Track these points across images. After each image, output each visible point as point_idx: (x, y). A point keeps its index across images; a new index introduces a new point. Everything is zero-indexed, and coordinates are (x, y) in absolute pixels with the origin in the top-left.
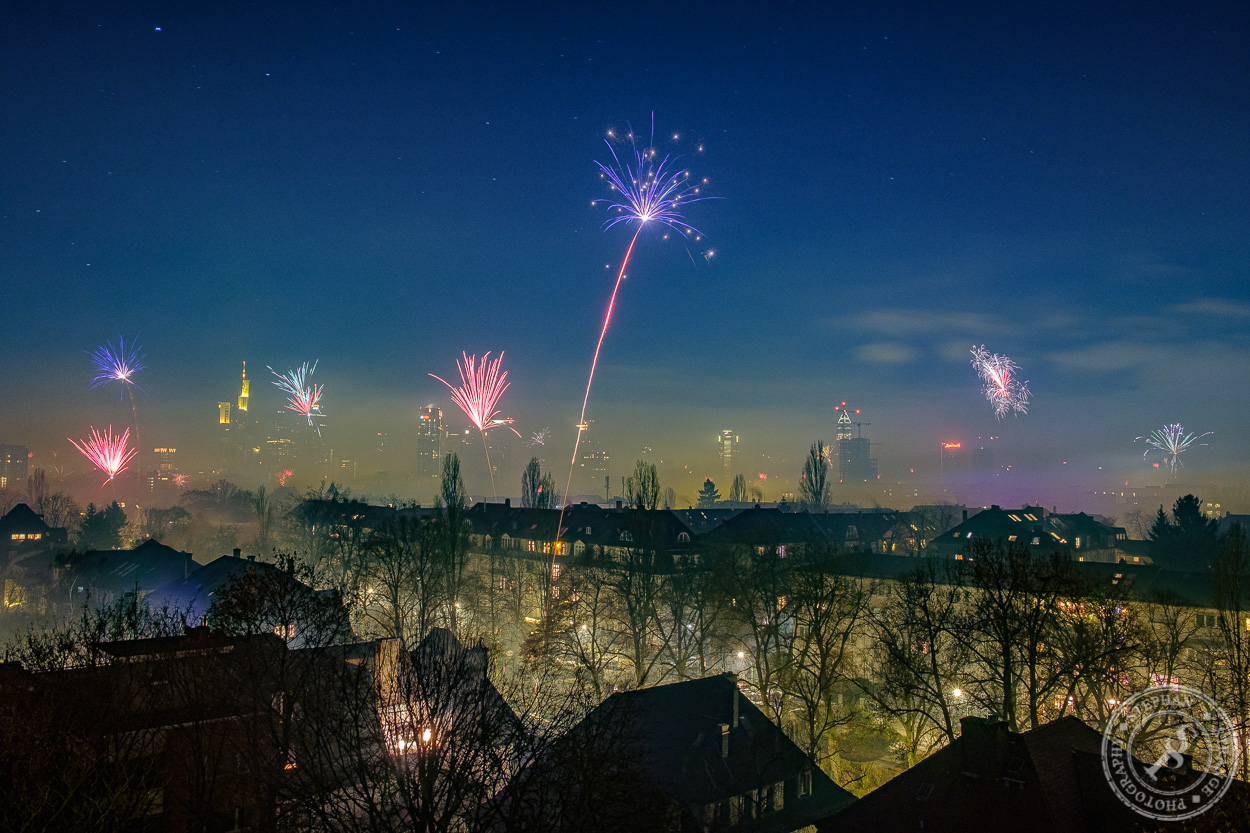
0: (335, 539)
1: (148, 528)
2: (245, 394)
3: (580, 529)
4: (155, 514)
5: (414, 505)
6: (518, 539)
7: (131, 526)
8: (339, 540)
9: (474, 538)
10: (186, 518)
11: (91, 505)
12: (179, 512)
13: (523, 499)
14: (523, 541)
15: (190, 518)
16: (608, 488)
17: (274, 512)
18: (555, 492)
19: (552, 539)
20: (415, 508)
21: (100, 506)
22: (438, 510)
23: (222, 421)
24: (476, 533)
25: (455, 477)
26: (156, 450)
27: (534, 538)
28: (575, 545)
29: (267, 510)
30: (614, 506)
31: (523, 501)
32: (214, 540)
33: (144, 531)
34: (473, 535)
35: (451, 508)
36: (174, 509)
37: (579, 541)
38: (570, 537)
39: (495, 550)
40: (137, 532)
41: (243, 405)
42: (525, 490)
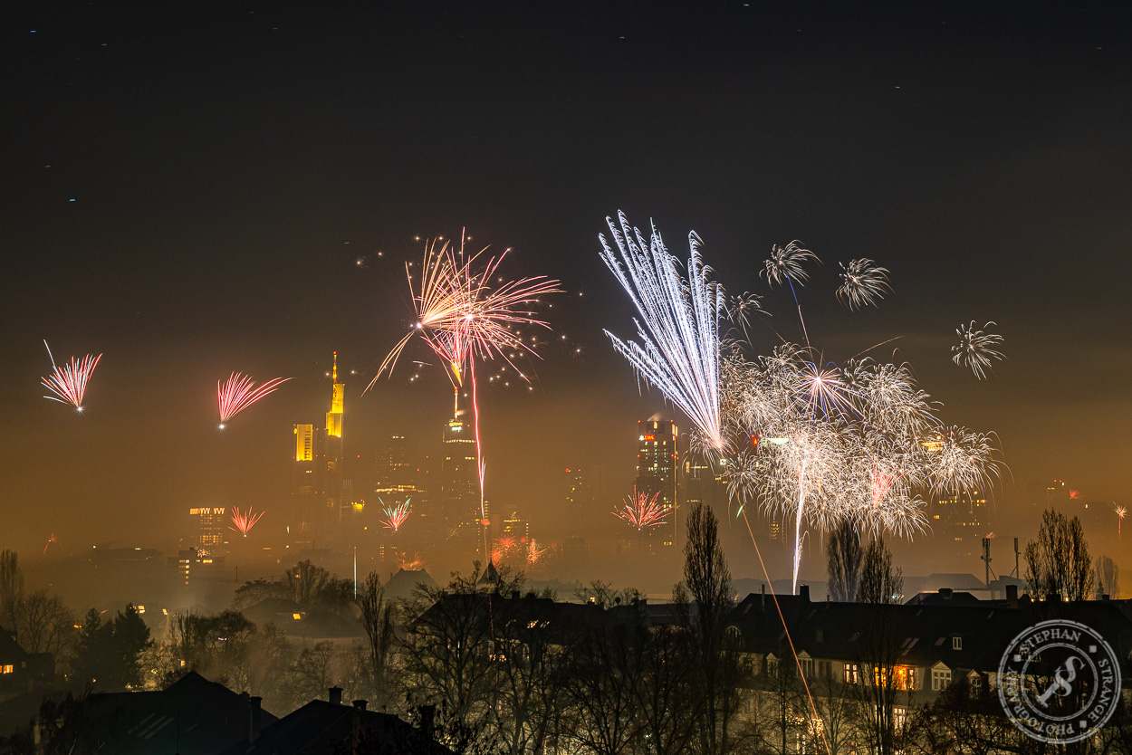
0: (501, 666)
1: (185, 651)
2: (337, 408)
3: (940, 642)
4: (198, 627)
5: (635, 600)
6: (825, 661)
7: (156, 647)
8: (505, 666)
9: (746, 661)
10: (246, 632)
11: (93, 613)
12: (233, 622)
13: (831, 583)
14: (836, 665)
15: (252, 632)
16: (988, 560)
17: (392, 618)
18: (893, 574)
19: (891, 661)
20: (639, 605)
21: (107, 613)
22: (680, 607)
23: (300, 457)
24: (749, 651)
25: (709, 550)
26: (193, 511)
27: (857, 659)
28: (933, 670)
29: (381, 617)
30: (1000, 595)
31: (831, 588)
32: (292, 669)
33: (177, 655)
34: (744, 655)
35: (704, 606)
36: (227, 615)
37: (941, 664)
38: (923, 657)
39: (786, 683)
40: (167, 658)
41: (335, 425)
42: (834, 569)
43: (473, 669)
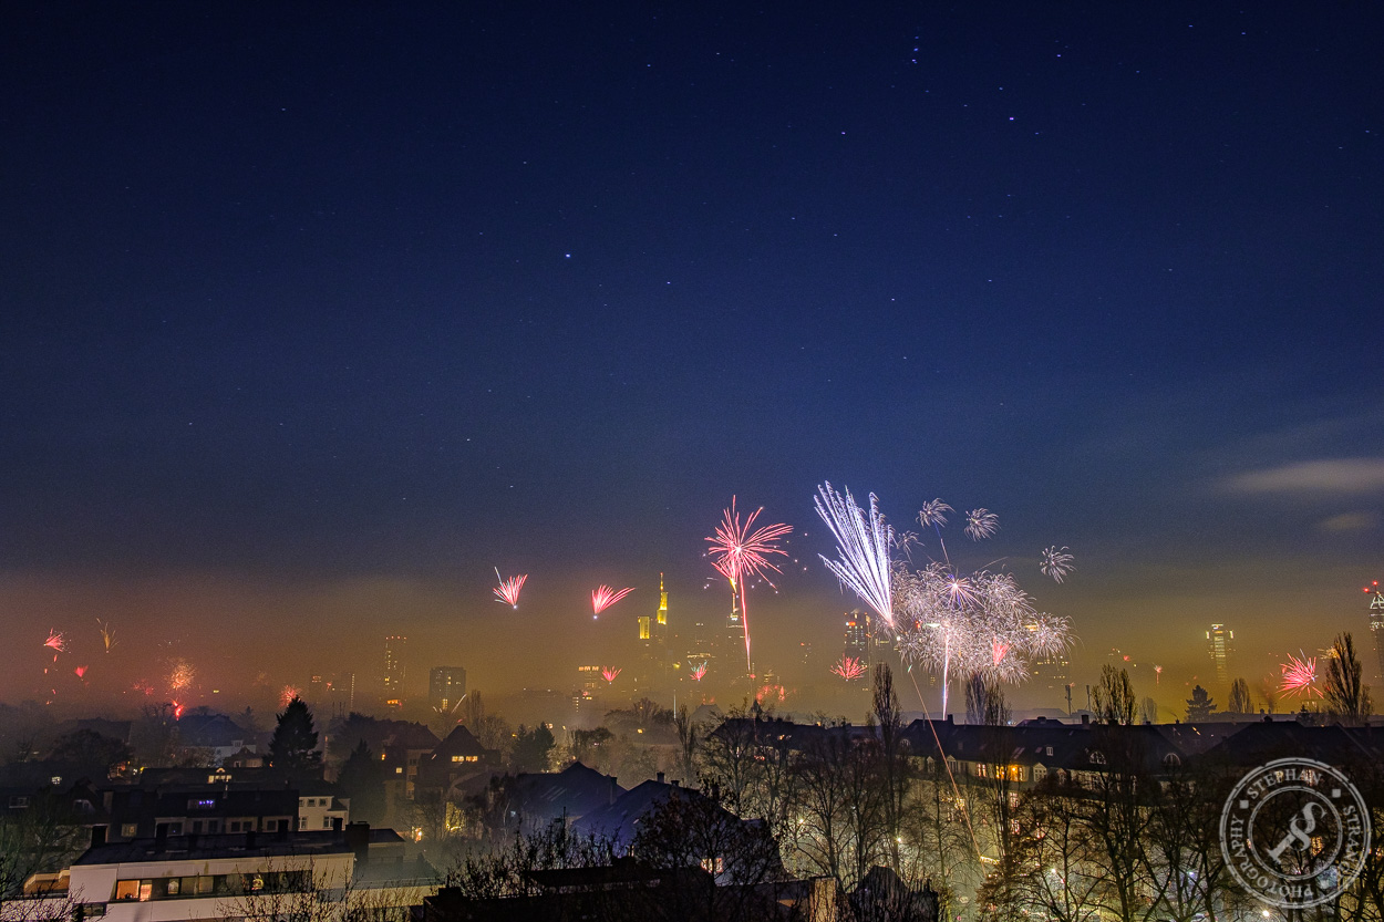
0: (761, 762)
1: (575, 750)
2: (663, 607)
3: (1039, 750)
4: (583, 736)
5: (844, 723)
6: (964, 762)
7: (559, 747)
8: (764, 763)
9: (913, 761)
10: (610, 739)
11: (522, 727)
12: (602, 734)
13: (968, 714)
14: (971, 765)
15: (613, 739)
16: (1069, 699)
17: (696, 732)
18: (1006, 706)
19: (1006, 762)
20: (846, 727)
21: (530, 727)
22: (871, 728)
23: (642, 637)
24: (916, 755)
25: (887, 691)
26: (581, 669)
27: (985, 761)
28: (1035, 769)
29: (689, 730)
30: (1078, 721)
31: (968, 717)
32: (637, 762)
33: (570, 753)
34: (912, 758)
35: (885, 727)
36: (598, 730)
37: (1040, 764)
38: (1028, 760)
39: (939, 775)
40: (564, 754)
41: (662, 618)
42: (969, 704)
43: (744, 764)
